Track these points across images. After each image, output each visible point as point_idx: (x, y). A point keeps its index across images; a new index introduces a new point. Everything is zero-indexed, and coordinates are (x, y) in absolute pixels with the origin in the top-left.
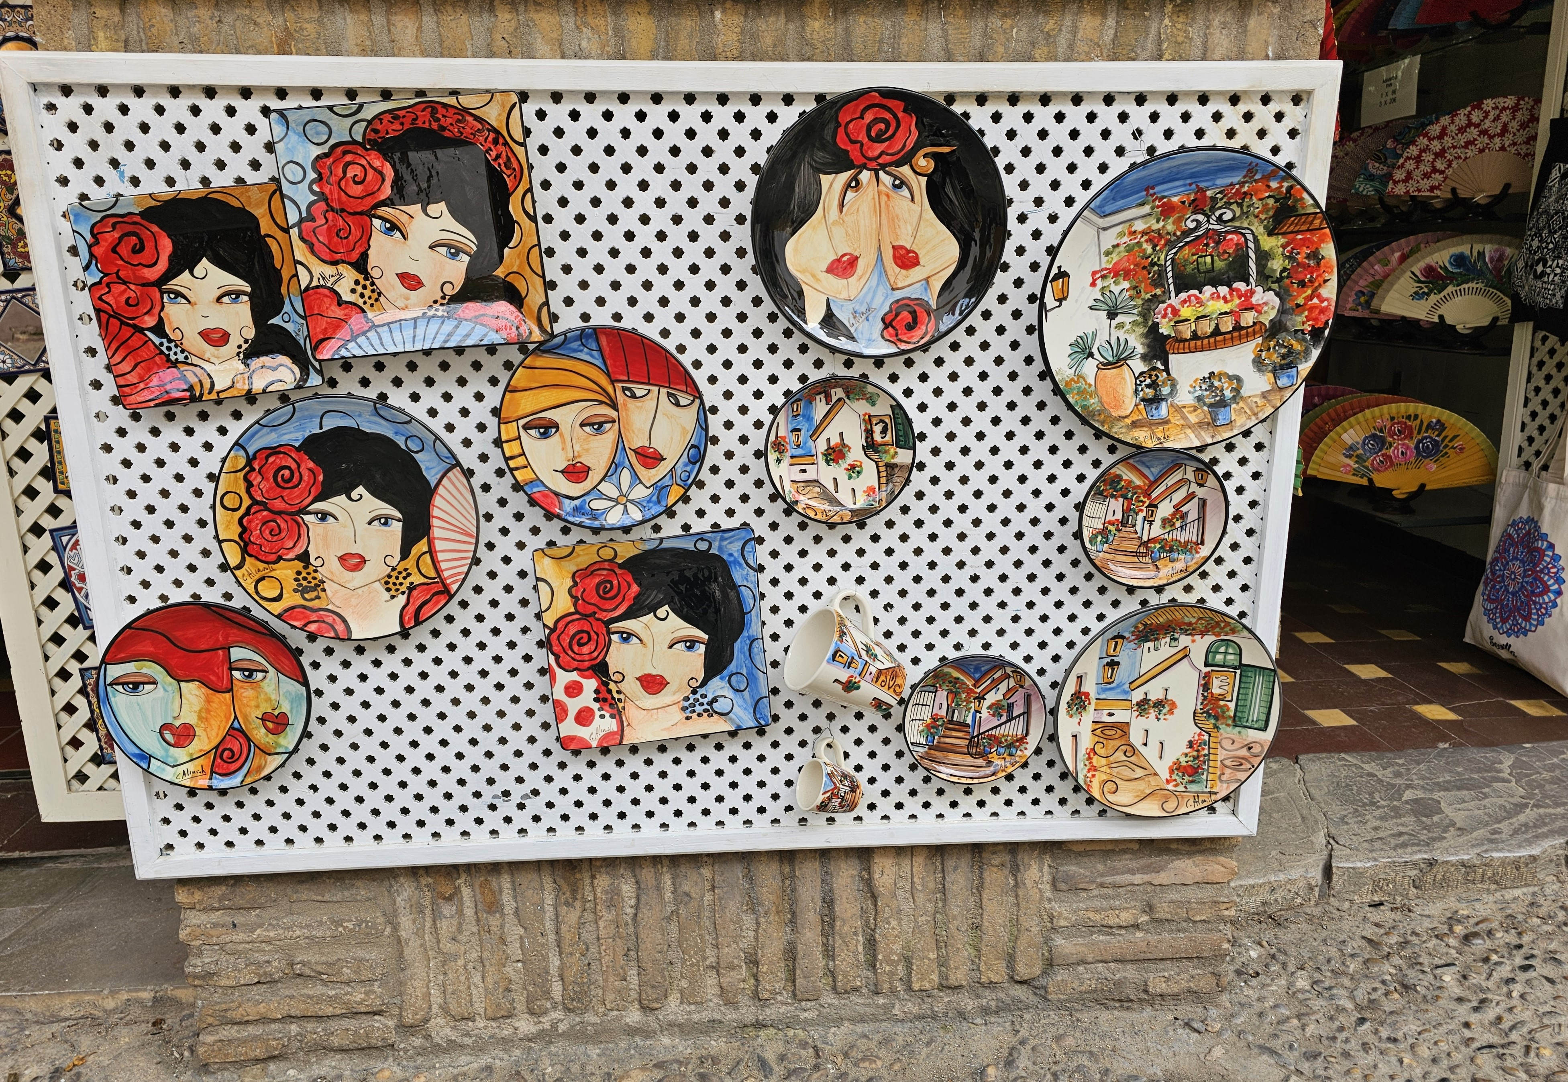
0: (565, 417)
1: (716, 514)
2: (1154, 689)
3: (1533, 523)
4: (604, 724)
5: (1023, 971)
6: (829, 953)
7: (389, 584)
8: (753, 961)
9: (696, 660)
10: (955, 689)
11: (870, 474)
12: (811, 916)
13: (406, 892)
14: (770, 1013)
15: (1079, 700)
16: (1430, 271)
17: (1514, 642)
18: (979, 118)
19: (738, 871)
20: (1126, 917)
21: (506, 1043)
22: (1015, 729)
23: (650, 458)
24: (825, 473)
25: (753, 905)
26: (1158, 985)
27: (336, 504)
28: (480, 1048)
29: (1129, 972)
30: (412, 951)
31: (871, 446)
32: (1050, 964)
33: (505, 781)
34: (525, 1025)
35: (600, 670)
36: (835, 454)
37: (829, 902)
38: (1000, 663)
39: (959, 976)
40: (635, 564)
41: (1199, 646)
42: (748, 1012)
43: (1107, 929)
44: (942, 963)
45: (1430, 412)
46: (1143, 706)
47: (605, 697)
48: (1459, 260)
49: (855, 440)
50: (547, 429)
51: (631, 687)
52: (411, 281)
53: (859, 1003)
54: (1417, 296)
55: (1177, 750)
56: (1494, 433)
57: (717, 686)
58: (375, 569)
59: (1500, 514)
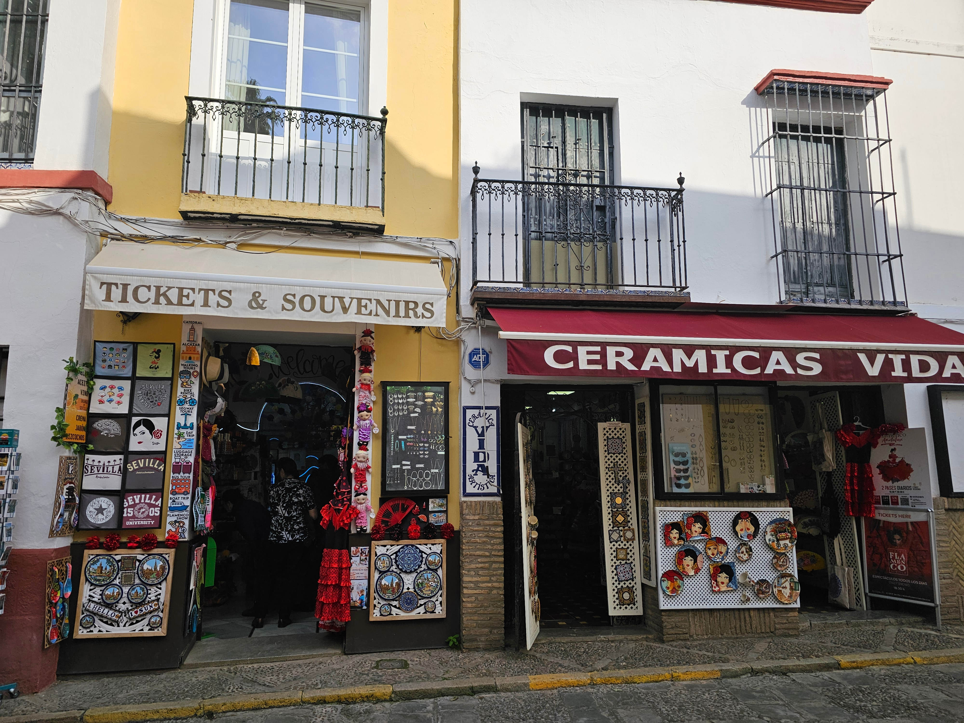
0: (712, 548)
1: (728, 560)
2: (784, 585)
3: (835, 574)
4: (717, 589)
5: (772, 630)
6: (745, 626)
7: (692, 568)
8: (736, 628)
9: (727, 580)
10: (760, 584)
11: (747, 555)
12: (743, 620)
13: (691, 614)
14: (739, 636)
15: (775, 586)
16: (804, 522)
17: (836, 599)
18: (754, 513)
19: (732, 613)
20: (785, 621)
21: (703, 640)
22: (768, 590)
23: (721, 553)
24: (742, 555)
25: (735, 618)
26: (791, 633)
27: (686, 558)
28: (700, 640)
29: (786, 631)
30: (691, 623)
31: (747, 552)
32: (775, 629)
33: (704, 597)
34: (706, 637)
35: (716, 581)
36: (742, 552)
37: (745, 618)
38: (765, 580)
39: (763, 631)
40: (720, 567)
41: (789, 579)
42: (735, 636)
43: (782, 623)
44: (761, 629)
45: (811, 553)
46: (783, 588)
47: (717, 585)
48: (810, 521)
49: (745, 551)
50: (710, 549)
51: (720, 583)
52: (696, 531)
53: (750, 635)
54: (803, 528)
55: (788, 594)
56: (824, 557)
57: (730, 584)
58: (690, 567)
59: (829, 574)
